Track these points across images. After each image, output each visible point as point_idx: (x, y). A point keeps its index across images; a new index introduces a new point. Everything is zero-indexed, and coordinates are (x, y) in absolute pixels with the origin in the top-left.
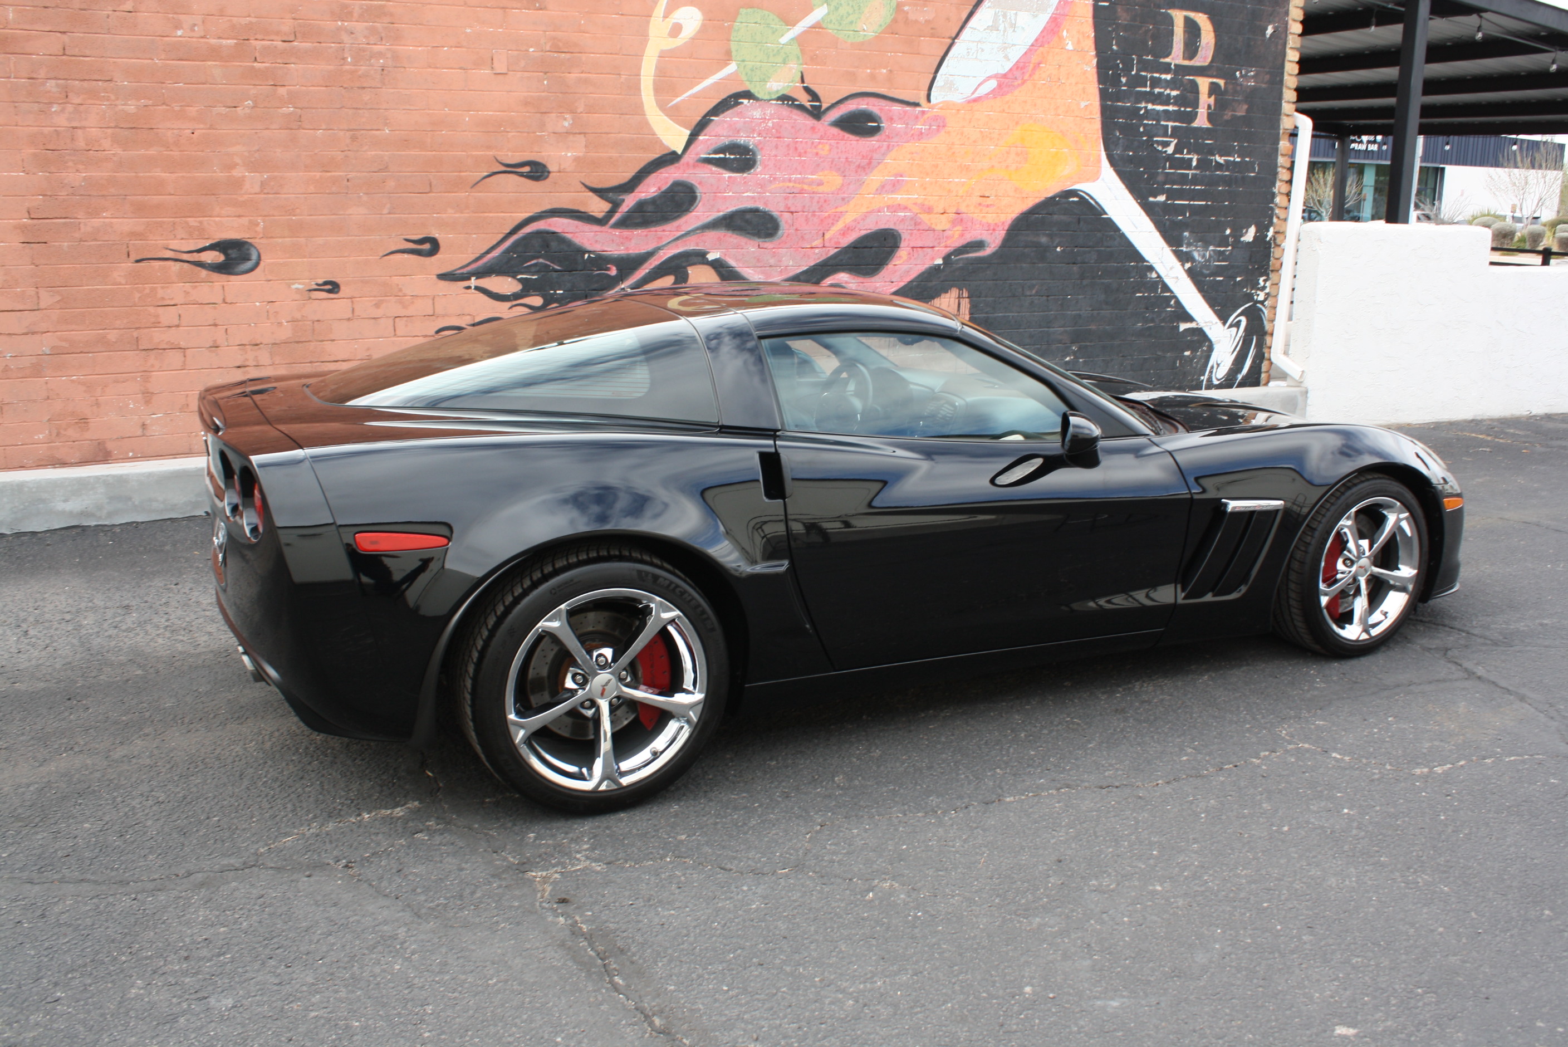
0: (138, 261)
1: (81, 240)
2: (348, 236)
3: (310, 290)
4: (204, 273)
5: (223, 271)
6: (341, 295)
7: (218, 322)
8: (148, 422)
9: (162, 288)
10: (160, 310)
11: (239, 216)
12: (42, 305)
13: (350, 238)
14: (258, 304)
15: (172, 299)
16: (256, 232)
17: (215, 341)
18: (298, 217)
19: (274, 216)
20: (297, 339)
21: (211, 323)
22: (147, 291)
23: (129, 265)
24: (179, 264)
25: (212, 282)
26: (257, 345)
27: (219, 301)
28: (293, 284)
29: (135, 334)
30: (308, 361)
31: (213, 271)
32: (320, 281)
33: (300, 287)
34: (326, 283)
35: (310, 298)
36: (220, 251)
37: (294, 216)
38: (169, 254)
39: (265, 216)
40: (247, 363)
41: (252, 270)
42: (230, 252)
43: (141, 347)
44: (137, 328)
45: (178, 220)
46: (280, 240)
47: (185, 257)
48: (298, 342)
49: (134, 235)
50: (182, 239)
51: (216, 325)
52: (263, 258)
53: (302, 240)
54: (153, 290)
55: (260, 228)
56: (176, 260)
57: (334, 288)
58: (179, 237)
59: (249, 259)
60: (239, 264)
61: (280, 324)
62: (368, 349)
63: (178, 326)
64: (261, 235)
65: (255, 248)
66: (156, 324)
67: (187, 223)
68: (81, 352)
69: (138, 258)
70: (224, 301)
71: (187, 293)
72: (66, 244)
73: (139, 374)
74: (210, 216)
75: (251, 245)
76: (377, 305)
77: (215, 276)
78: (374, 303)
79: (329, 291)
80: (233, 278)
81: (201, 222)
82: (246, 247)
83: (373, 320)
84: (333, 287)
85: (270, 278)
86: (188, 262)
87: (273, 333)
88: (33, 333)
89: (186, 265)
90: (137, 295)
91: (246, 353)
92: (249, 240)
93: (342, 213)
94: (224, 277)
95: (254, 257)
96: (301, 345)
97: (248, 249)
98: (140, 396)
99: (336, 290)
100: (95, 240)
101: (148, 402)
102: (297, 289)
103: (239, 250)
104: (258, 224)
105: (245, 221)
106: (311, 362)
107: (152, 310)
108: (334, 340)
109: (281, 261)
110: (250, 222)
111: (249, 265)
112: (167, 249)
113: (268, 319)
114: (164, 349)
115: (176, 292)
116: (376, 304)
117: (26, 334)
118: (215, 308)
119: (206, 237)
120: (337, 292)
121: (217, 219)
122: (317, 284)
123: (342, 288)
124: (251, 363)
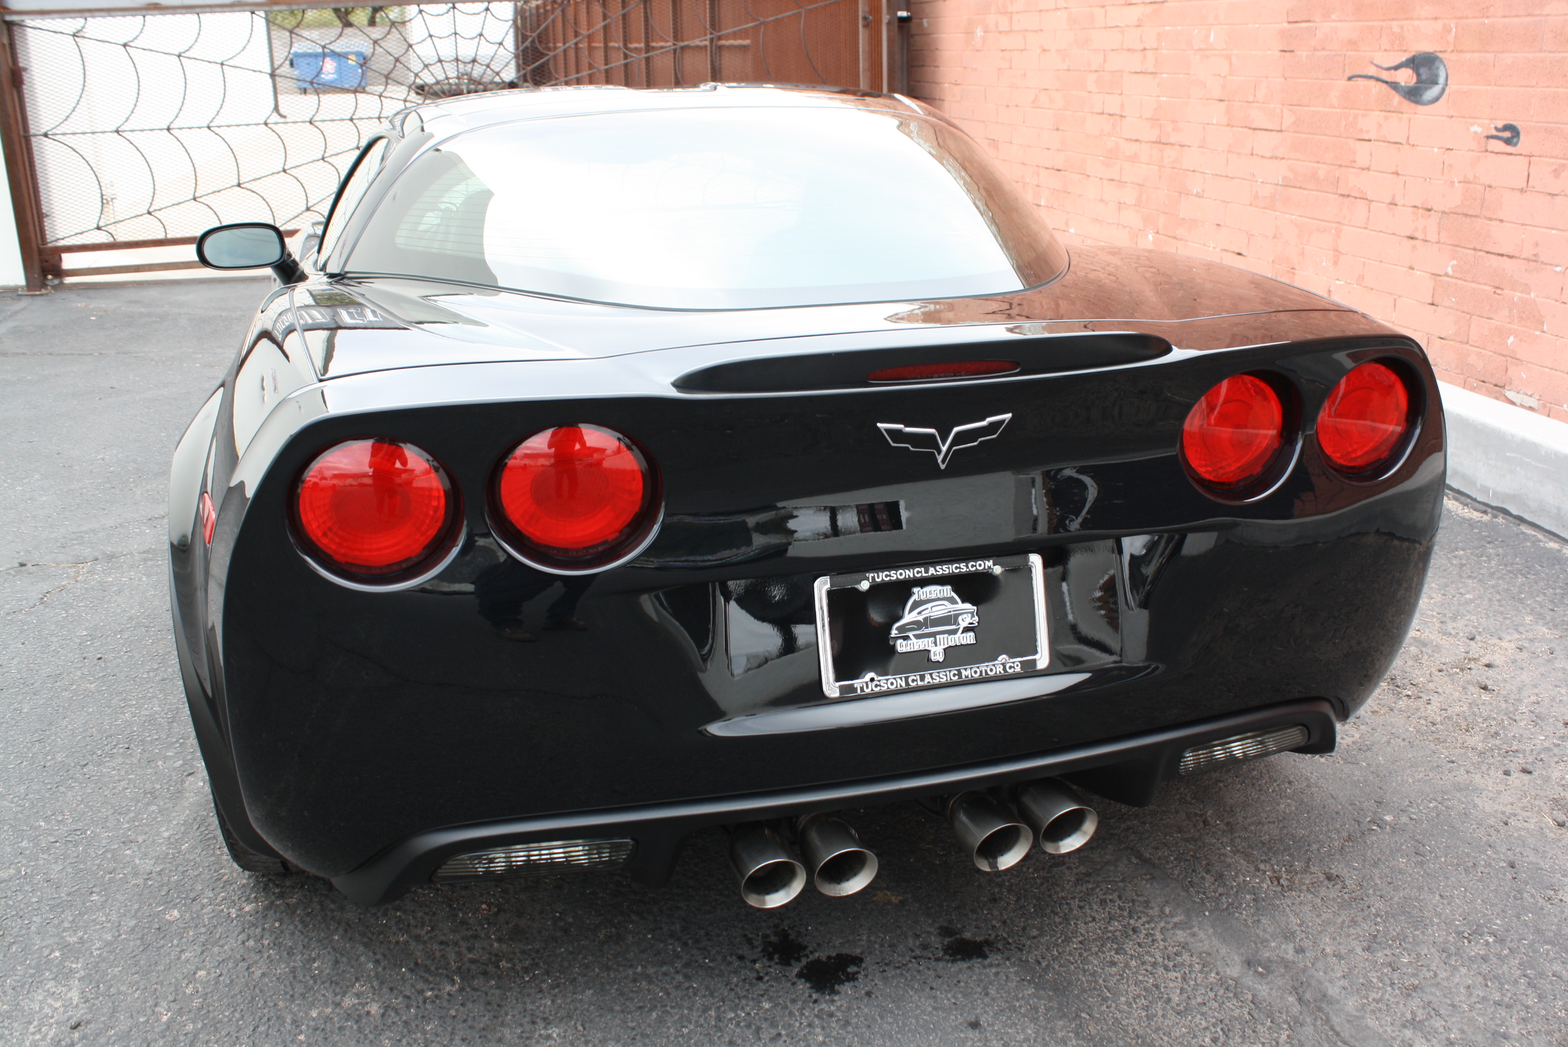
0: (1350, 79)
1: (1315, 50)
2: (1541, 51)
3: (1488, 137)
4: (1396, 99)
5: (1412, 98)
6: (1519, 149)
7: (1400, 172)
8: (1332, 288)
9: (1363, 115)
10: (1359, 143)
11: (1436, 19)
12: (1283, 128)
13: (1542, 55)
14: (1436, 150)
15: (1368, 132)
16: (1448, 42)
17: (1394, 196)
18: (1491, 20)
19: (1467, 18)
20: (1465, 212)
21: (1394, 170)
22: (1351, 119)
23: (1342, 83)
24: (1380, 83)
25: (1402, 113)
26: (1429, 210)
27: (1404, 142)
28: (1472, 124)
29: (1337, 175)
30: (1471, 246)
31: (1405, 97)
32: (1500, 124)
33: (1479, 130)
34: (1507, 128)
35: (1487, 151)
36: (1413, 69)
37: (1487, 17)
38: (1372, 71)
39: (1460, 18)
40: (1418, 235)
41: (1437, 99)
42: (1422, 70)
43: (1340, 192)
44: (1340, 166)
45: (1384, 24)
46: (1468, 56)
47: (1385, 75)
48: (1466, 215)
49: (1353, 44)
50: (1385, 50)
51: (1397, 174)
52: (1449, 82)
53: (1490, 56)
54: (1356, 116)
55: (1451, 38)
56: (1378, 80)
57: (1513, 137)
58: (1383, 48)
59: (1437, 83)
60: (1426, 89)
61: (1452, 183)
62: (1537, 245)
63: (1368, 169)
64: (1452, 48)
65: (1445, 66)
66: (1352, 164)
67: (1391, 28)
68: (1300, 188)
69: (1350, 74)
70: (1408, 143)
71: (1380, 125)
72: (1305, 54)
73: (1335, 225)
74: (1412, 19)
75: (1441, 61)
76: (1557, 173)
77: (1407, 105)
78: (1554, 167)
79: (1508, 142)
80: (1420, 108)
81: (1402, 27)
82: (1437, 64)
83: (1549, 197)
84: (1511, 134)
85: (1452, 113)
86: (1386, 82)
87: (1444, 196)
88: (1276, 158)
89: (1384, 86)
90: (1343, 123)
91: (1417, 219)
92: (1441, 55)
93: (1537, 12)
94: (1412, 105)
95: (1441, 80)
96: (1468, 220)
97: (1438, 68)
98: (1332, 252)
99: (1515, 140)
100: (1324, 49)
101: (1336, 263)
102: (1475, 133)
103: (1430, 69)
104: (1450, 32)
105: (1439, 25)
106: (1475, 249)
107: (1351, 142)
108: (1501, 221)
109: (1465, 88)
110: (1444, 25)
111: (1435, 90)
112: (1372, 63)
113: (1443, 173)
114: (1356, 198)
115: (1370, 123)
116: (1555, 170)
117: (1271, 158)
118: (1399, 149)
119: (1404, 48)
120: (1515, 145)
121: (1416, 23)
122: (1496, 129)
123: (1522, 137)
124: (1419, 235)
